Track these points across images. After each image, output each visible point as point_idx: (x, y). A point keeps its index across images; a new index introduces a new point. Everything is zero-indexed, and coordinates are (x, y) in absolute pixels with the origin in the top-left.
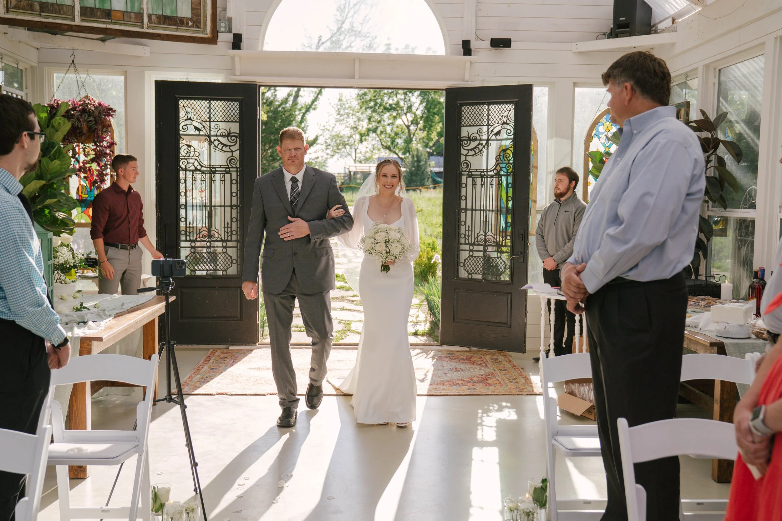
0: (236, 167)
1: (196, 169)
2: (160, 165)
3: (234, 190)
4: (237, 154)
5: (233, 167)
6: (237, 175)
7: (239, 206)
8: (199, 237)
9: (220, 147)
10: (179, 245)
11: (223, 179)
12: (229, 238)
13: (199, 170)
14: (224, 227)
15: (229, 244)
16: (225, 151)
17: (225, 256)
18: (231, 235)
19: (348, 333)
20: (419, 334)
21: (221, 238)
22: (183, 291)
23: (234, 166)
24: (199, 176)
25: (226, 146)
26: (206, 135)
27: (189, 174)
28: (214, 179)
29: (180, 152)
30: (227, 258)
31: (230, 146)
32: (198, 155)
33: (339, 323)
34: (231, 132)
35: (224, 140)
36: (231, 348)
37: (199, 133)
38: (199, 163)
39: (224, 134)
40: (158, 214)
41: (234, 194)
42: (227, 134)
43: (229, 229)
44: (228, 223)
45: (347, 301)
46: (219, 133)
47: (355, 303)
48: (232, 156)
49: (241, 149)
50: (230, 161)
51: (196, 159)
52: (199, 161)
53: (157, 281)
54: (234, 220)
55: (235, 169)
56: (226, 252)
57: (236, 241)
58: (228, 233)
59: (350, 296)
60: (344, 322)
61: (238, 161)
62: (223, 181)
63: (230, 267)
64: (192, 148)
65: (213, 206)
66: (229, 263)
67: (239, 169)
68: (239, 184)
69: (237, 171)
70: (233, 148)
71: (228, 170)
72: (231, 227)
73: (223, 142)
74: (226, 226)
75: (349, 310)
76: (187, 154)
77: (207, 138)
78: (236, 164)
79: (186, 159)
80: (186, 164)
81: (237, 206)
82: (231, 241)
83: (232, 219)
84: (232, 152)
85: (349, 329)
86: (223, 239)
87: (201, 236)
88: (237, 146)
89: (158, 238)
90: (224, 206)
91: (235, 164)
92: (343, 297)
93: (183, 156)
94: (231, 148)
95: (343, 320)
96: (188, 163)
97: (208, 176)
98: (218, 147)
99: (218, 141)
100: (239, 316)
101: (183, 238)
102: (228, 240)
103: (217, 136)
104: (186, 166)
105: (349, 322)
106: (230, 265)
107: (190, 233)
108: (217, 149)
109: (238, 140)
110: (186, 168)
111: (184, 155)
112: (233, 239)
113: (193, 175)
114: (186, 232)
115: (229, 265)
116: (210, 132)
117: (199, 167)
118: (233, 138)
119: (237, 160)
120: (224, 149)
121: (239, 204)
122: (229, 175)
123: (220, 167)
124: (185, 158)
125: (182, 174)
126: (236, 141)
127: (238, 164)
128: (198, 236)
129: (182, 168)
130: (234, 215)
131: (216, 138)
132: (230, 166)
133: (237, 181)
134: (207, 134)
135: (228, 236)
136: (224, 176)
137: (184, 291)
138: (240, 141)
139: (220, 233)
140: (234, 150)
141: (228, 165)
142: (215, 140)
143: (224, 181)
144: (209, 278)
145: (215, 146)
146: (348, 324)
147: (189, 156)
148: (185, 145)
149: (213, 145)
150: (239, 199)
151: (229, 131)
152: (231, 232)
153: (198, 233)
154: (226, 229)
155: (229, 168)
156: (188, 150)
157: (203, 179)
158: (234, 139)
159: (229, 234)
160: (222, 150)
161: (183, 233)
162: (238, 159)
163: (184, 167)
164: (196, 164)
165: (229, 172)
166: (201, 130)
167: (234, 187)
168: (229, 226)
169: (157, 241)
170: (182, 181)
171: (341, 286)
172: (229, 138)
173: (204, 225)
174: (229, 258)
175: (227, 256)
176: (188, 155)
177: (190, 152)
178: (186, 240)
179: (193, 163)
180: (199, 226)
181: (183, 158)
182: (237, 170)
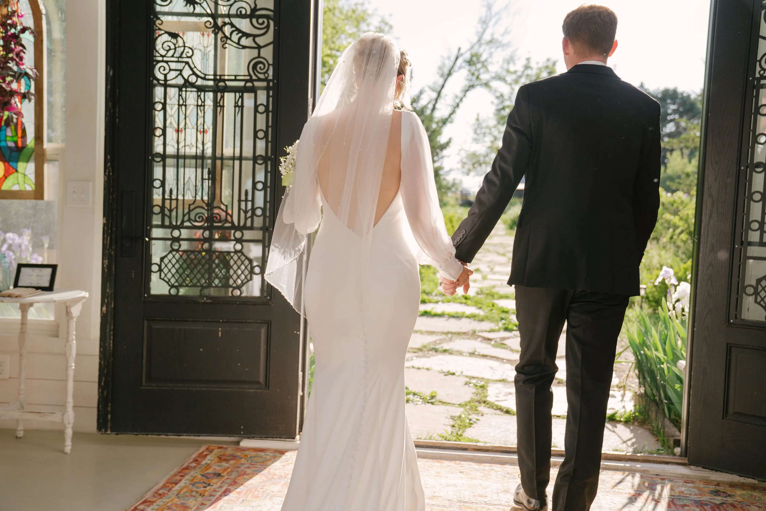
0: (266, 80)
1: (187, 84)
2: (114, 73)
3: (261, 124)
4: (268, 53)
5: (259, 80)
6: (268, 97)
7: (270, 159)
8: (189, 220)
9: (235, 37)
10: (149, 235)
11: (240, 104)
12: (249, 224)
13: (192, 85)
14: (240, 201)
15: (248, 235)
16: (244, 47)
17: (239, 258)
18: (252, 217)
19: (482, 408)
20: (618, 419)
21: (232, 222)
22: (154, 327)
23: (262, 76)
24: (191, 97)
25: (247, 35)
26: (208, 15)
27: (173, 92)
28: (221, 104)
29: (155, 48)
30: (243, 263)
31: (255, 36)
32: (189, 55)
33: (466, 384)
34: (258, 7)
35: (244, 25)
36: (246, 443)
37: (194, 8)
38: (192, 69)
39: (244, 12)
40: (109, 173)
41: (261, 134)
42: (248, 13)
43: (249, 204)
44: (246, 192)
45: (479, 339)
46: (233, 11)
47: (493, 342)
48: (259, 56)
49: (277, 43)
50: (254, 67)
51: (187, 63)
52: (193, 66)
53: (102, 306)
54: (260, 186)
55: (264, 84)
56: (241, 251)
57: (261, 229)
58: (246, 212)
59: (486, 331)
60: (474, 381)
61: (271, 68)
62: (239, 107)
63: (248, 281)
64: (179, 39)
65: (219, 159)
66: (246, 272)
67: (271, 84)
68: (270, 114)
69: (267, 89)
70: (261, 41)
71: (249, 84)
72: (253, 201)
73: (244, 30)
74: (243, 198)
75: (484, 356)
76: (168, 51)
77: (210, 19)
78: (266, 72)
79: (167, 62)
80: (165, 72)
81: (265, 159)
82: (251, 228)
83: (254, 184)
84: (259, 47)
85: (484, 399)
86: (236, 224)
87: (192, 217)
88: (269, 37)
89: (107, 220)
90: (241, 158)
91: (264, 73)
92: (475, 332)
93: (162, 56)
94: (257, 39)
95: (474, 378)
96: (170, 70)
97: (210, 96)
98: (230, 39)
99: (232, 25)
100: (262, 379)
101: (157, 220)
102: (245, 228)
103: (229, 16)
104: (165, 75)
105: (482, 383)
106: (249, 277)
107: (171, 211)
108: (229, 41)
109: (272, 23)
110: (166, 80)
111: (163, 52)
112: (255, 225)
113: (180, 95)
114: (163, 208)
115: (246, 277)
116: (216, 9)
117: (193, 79)
118: (261, 21)
119: (269, 65)
120: (244, 41)
121: (269, 155)
122: (253, 95)
123: (235, 80)
124: (165, 59)
125: (159, 92)
126: (268, 27)
127: (271, 72)
128: (186, 218)
129: (158, 80)
130: (260, 176)
131: (227, 20)
132: (254, 77)
133: (267, 107)
134: (209, 11)
135: (246, 219)
136: (242, 97)
137: (156, 326)
138: (275, 26)
139: (230, 211)
140: (262, 44)
141: (250, 75)
142: (225, 24)
143: (242, 106)
144: (205, 303)
145: (226, 37)
146: (482, 387)
147: (173, 56)
148: (166, 32)
149: (220, 35)
150: (270, 144)
151: (253, 6)
152: (253, 209)
153: (186, 211)
154: (243, 204)
155: (251, 80)
156: (170, 44)
157: (200, 103)
158: (263, 22)
159: (249, 214)
160: (238, 43)
161: (156, 210)
162: (271, 62)
163: (161, 77)
164: (187, 72)
165: (253, 90)
166: (197, 3)
167: (261, 120)
168: (250, 198)
169: (104, 224)
170: (159, 107)
171: (472, 314)
172: (254, 21)
173: (199, 198)
174: (247, 262)
175: (243, 258)
176: (171, 53)
177: (175, 49)
178: (163, 226)
179: (181, 71)
180: (189, 197)
181: (160, 59)
182: (268, 84)
